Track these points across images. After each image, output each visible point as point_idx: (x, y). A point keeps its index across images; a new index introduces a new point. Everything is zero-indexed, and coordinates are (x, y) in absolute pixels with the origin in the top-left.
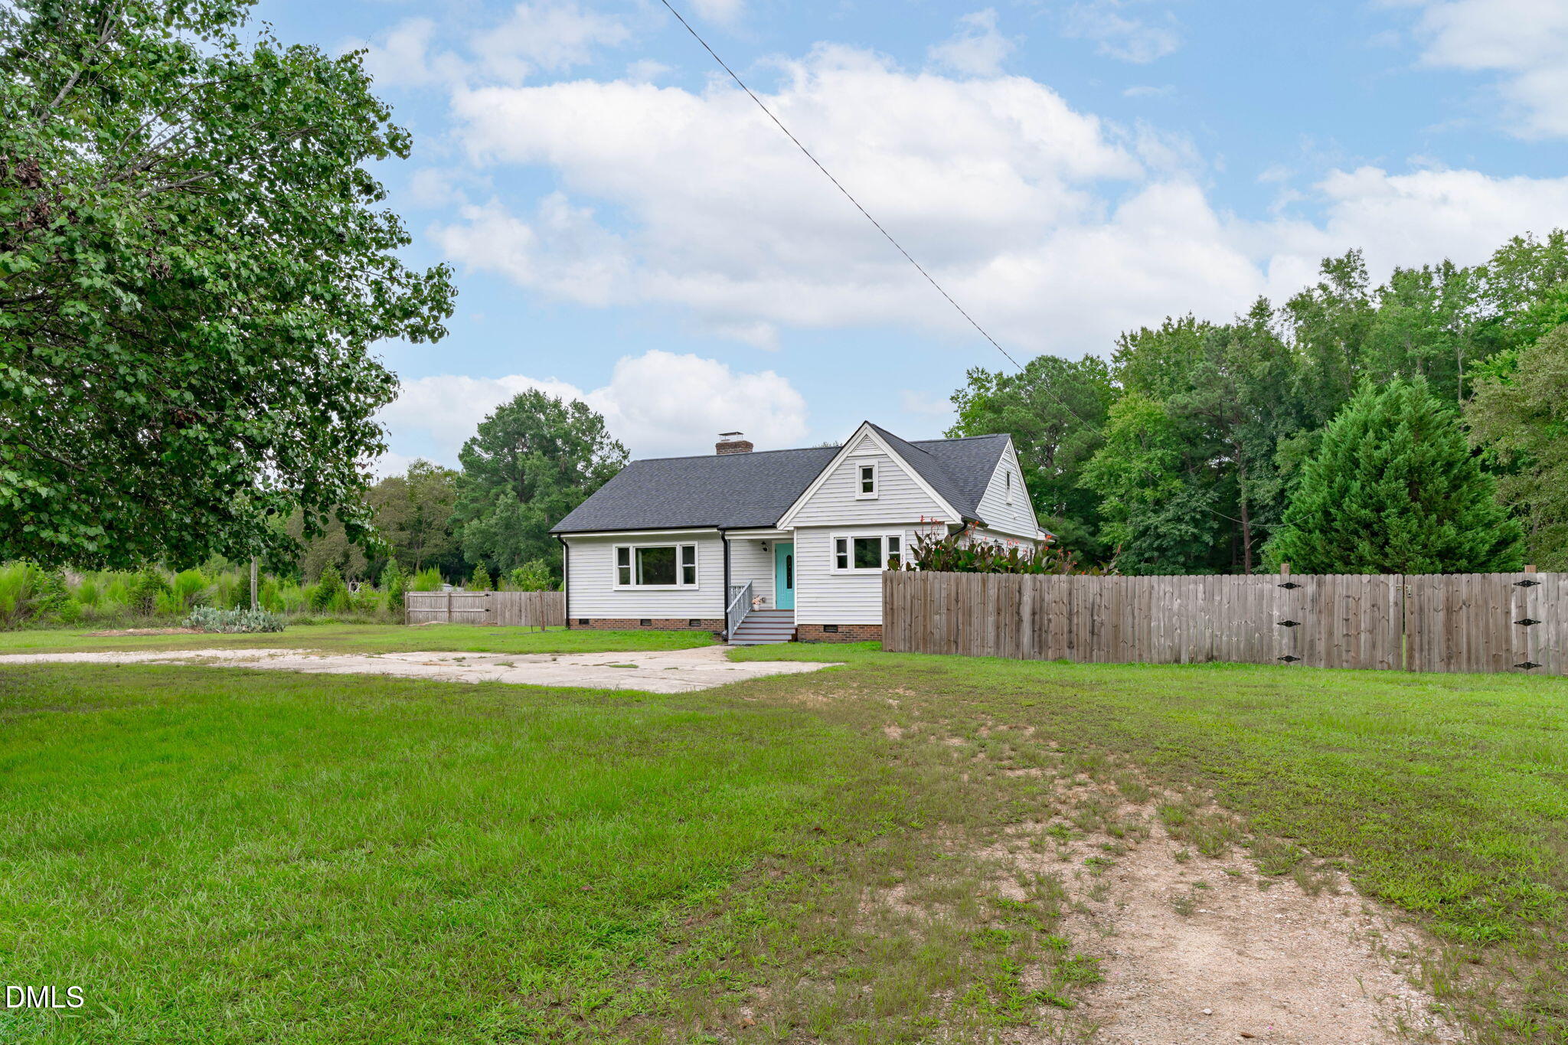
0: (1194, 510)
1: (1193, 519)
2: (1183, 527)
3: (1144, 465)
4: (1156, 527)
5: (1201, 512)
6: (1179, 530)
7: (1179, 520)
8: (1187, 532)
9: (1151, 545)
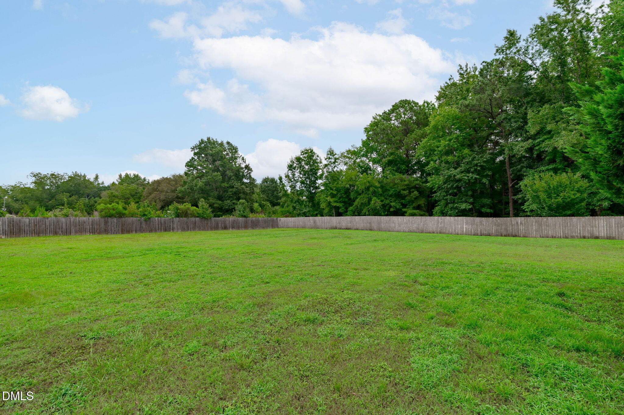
0: (476, 165)
1: (476, 170)
2: (470, 175)
3: (447, 143)
4: (455, 176)
5: (480, 166)
6: (468, 177)
7: (468, 171)
8: (472, 178)
9: (452, 186)
